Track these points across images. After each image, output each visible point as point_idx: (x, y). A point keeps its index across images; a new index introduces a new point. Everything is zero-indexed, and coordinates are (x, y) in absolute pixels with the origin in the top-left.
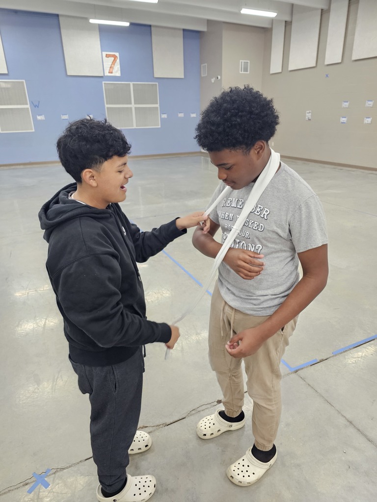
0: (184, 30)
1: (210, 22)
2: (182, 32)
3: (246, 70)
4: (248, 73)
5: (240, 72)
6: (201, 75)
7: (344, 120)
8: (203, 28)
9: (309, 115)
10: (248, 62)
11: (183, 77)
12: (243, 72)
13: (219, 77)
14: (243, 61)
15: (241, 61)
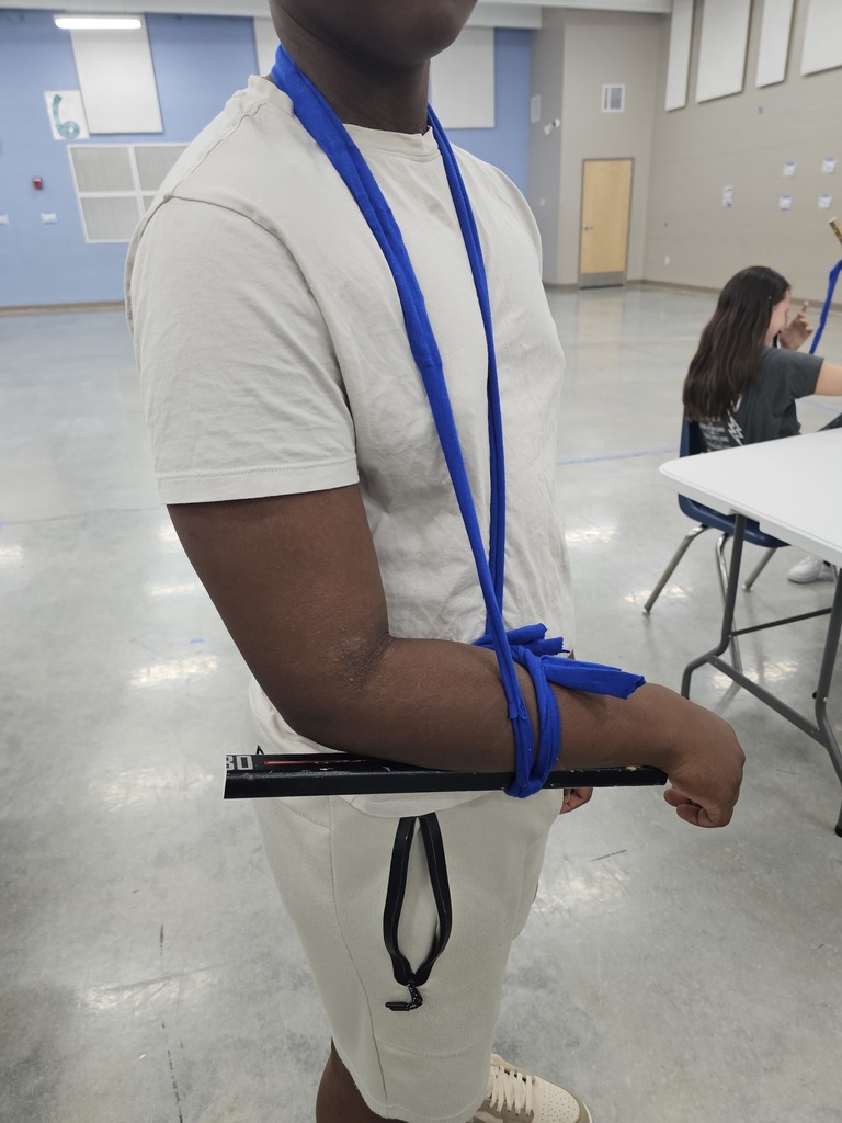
0: (497, 30)
1: (546, 12)
2: (491, 34)
3: (616, 104)
4: (621, 110)
5: (603, 110)
6: (529, 117)
7: (785, 203)
8: (533, 23)
9: (727, 196)
10: (620, 89)
11: (490, 123)
12: (609, 110)
13: (558, 123)
14: (610, 86)
15: (605, 86)
